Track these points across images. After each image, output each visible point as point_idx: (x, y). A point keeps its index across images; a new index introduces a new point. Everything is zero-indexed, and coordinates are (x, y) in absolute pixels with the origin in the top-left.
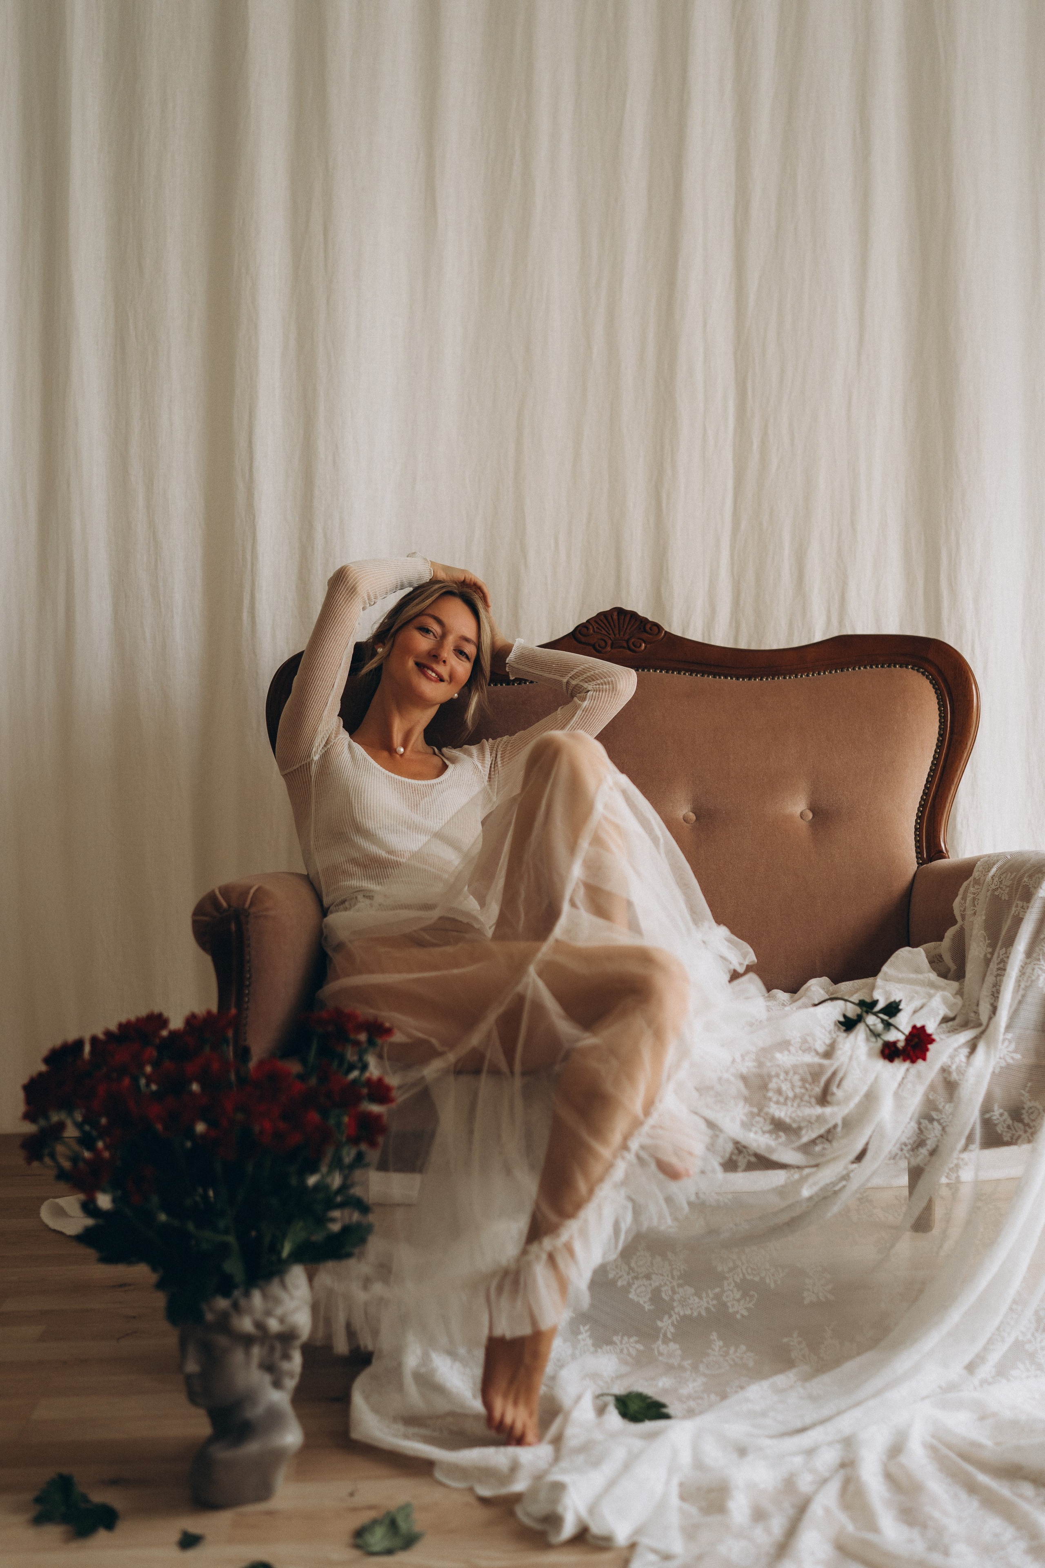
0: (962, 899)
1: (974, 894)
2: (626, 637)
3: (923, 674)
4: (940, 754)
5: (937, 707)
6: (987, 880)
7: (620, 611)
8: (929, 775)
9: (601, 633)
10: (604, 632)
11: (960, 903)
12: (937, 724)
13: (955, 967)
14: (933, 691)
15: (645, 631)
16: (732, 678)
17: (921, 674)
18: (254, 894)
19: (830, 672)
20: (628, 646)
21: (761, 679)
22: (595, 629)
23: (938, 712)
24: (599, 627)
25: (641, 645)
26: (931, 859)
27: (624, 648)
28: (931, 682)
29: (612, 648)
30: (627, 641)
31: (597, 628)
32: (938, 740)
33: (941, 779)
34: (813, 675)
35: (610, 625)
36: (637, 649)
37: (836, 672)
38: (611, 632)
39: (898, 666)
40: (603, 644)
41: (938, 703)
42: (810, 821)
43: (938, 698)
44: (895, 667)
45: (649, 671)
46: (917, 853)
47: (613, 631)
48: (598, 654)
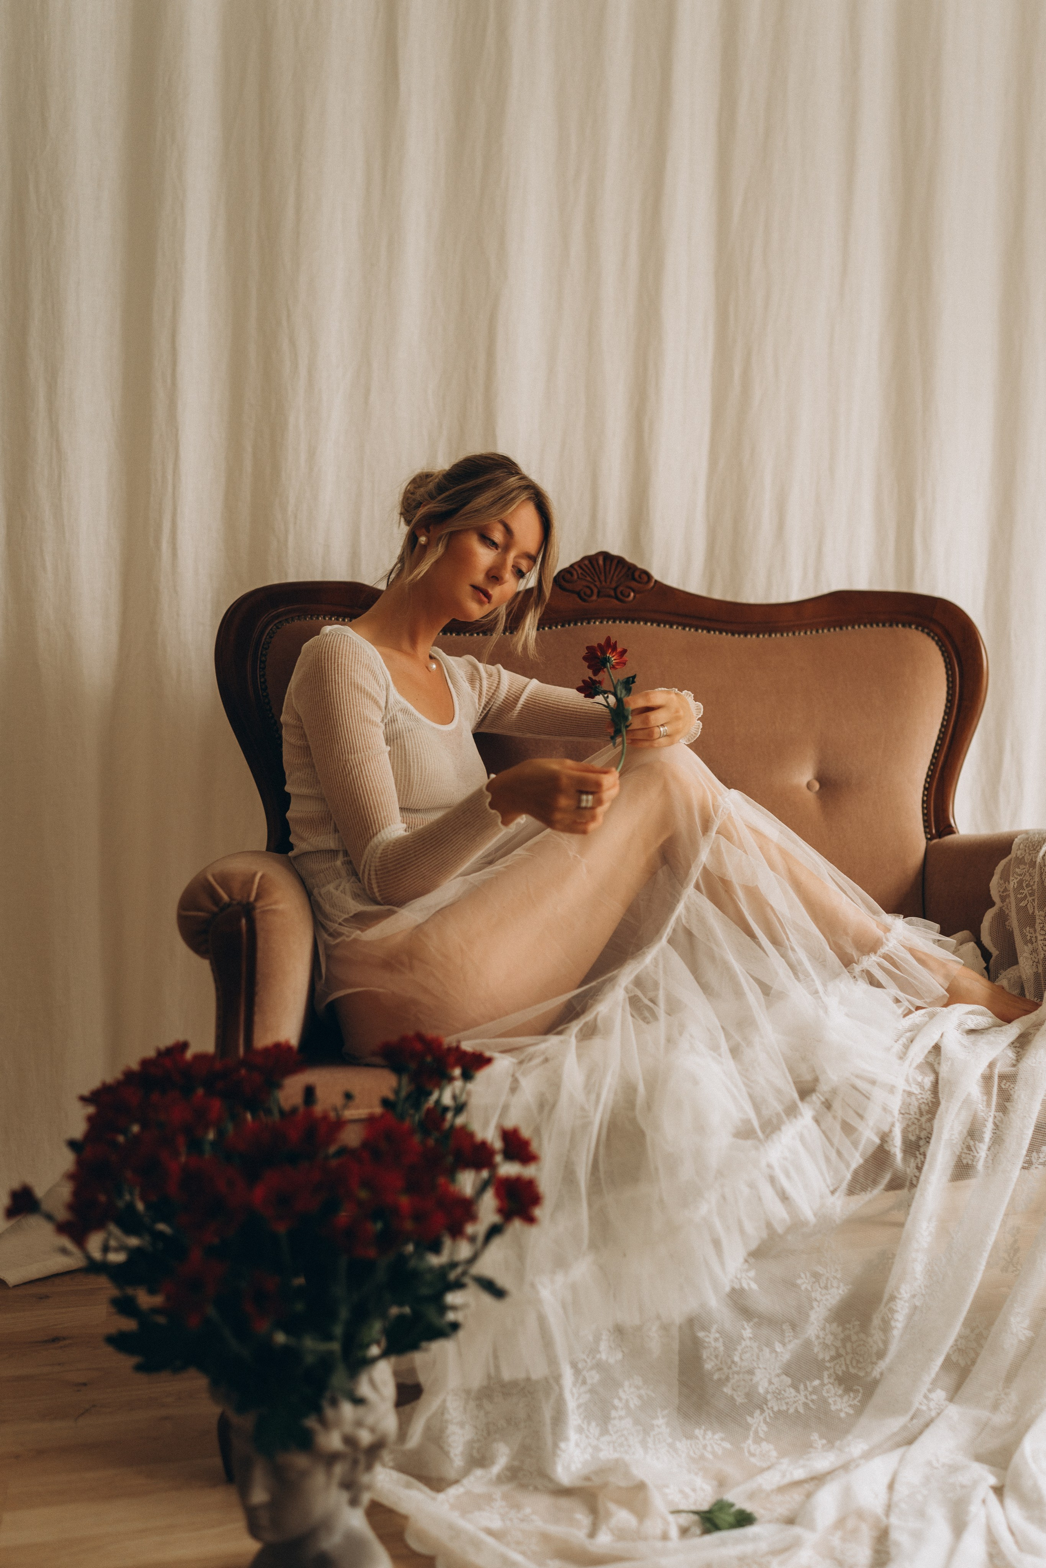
0: (1001, 878)
1: (1020, 875)
2: (614, 585)
3: (928, 634)
4: (948, 721)
5: (943, 670)
6: (1039, 859)
7: (606, 555)
8: (937, 744)
9: (585, 580)
10: (589, 579)
11: (998, 883)
12: (945, 689)
13: (997, 952)
14: (939, 653)
15: (634, 579)
16: (727, 634)
17: (925, 636)
18: (259, 883)
19: (829, 630)
20: (615, 593)
21: (758, 636)
22: (580, 575)
23: (944, 676)
24: (583, 573)
25: (629, 595)
26: (940, 835)
27: (610, 596)
28: (937, 644)
29: (598, 596)
30: (615, 589)
31: (582, 574)
32: (946, 706)
33: (949, 748)
34: (811, 633)
35: (595, 570)
36: (627, 599)
37: (835, 630)
38: (596, 579)
39: (900, 626)
40: (588, 592)
41: (946, 667)
42: (817, 792)
43: (945, 661)
44: (897, 626)
45: (639, 623)
46: (925, 827)
47: (599, 578)
48: (583, 603)
